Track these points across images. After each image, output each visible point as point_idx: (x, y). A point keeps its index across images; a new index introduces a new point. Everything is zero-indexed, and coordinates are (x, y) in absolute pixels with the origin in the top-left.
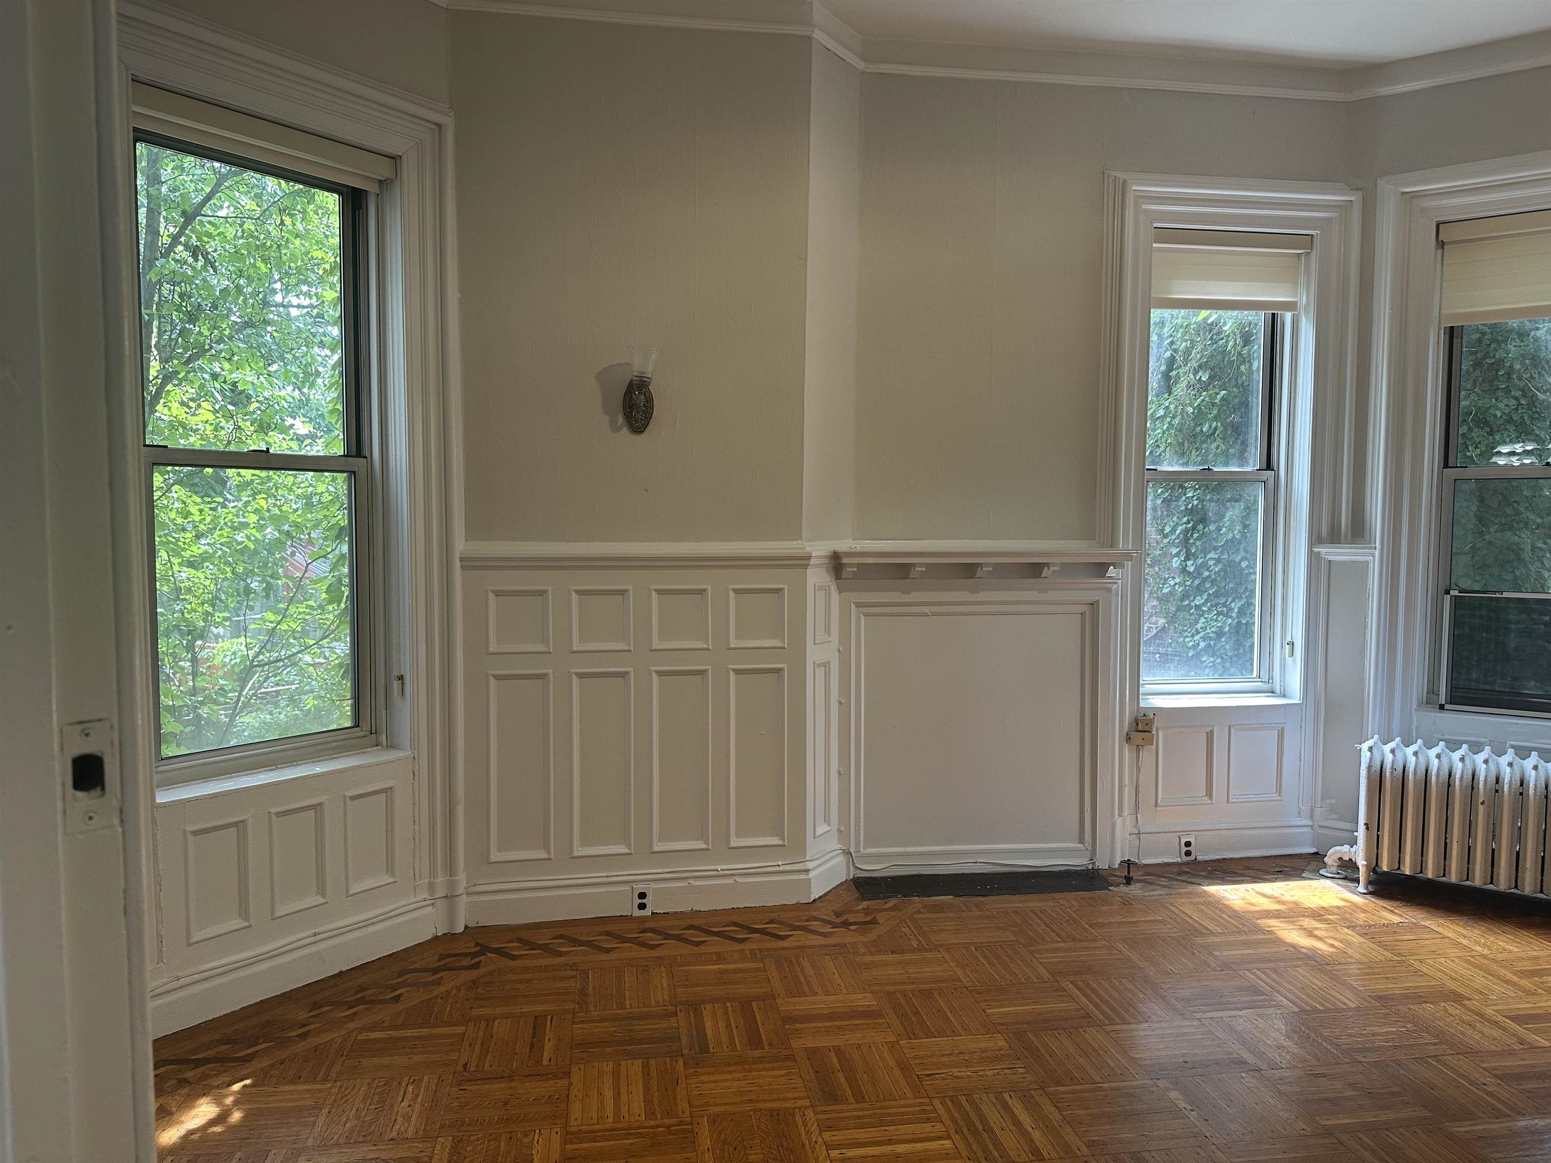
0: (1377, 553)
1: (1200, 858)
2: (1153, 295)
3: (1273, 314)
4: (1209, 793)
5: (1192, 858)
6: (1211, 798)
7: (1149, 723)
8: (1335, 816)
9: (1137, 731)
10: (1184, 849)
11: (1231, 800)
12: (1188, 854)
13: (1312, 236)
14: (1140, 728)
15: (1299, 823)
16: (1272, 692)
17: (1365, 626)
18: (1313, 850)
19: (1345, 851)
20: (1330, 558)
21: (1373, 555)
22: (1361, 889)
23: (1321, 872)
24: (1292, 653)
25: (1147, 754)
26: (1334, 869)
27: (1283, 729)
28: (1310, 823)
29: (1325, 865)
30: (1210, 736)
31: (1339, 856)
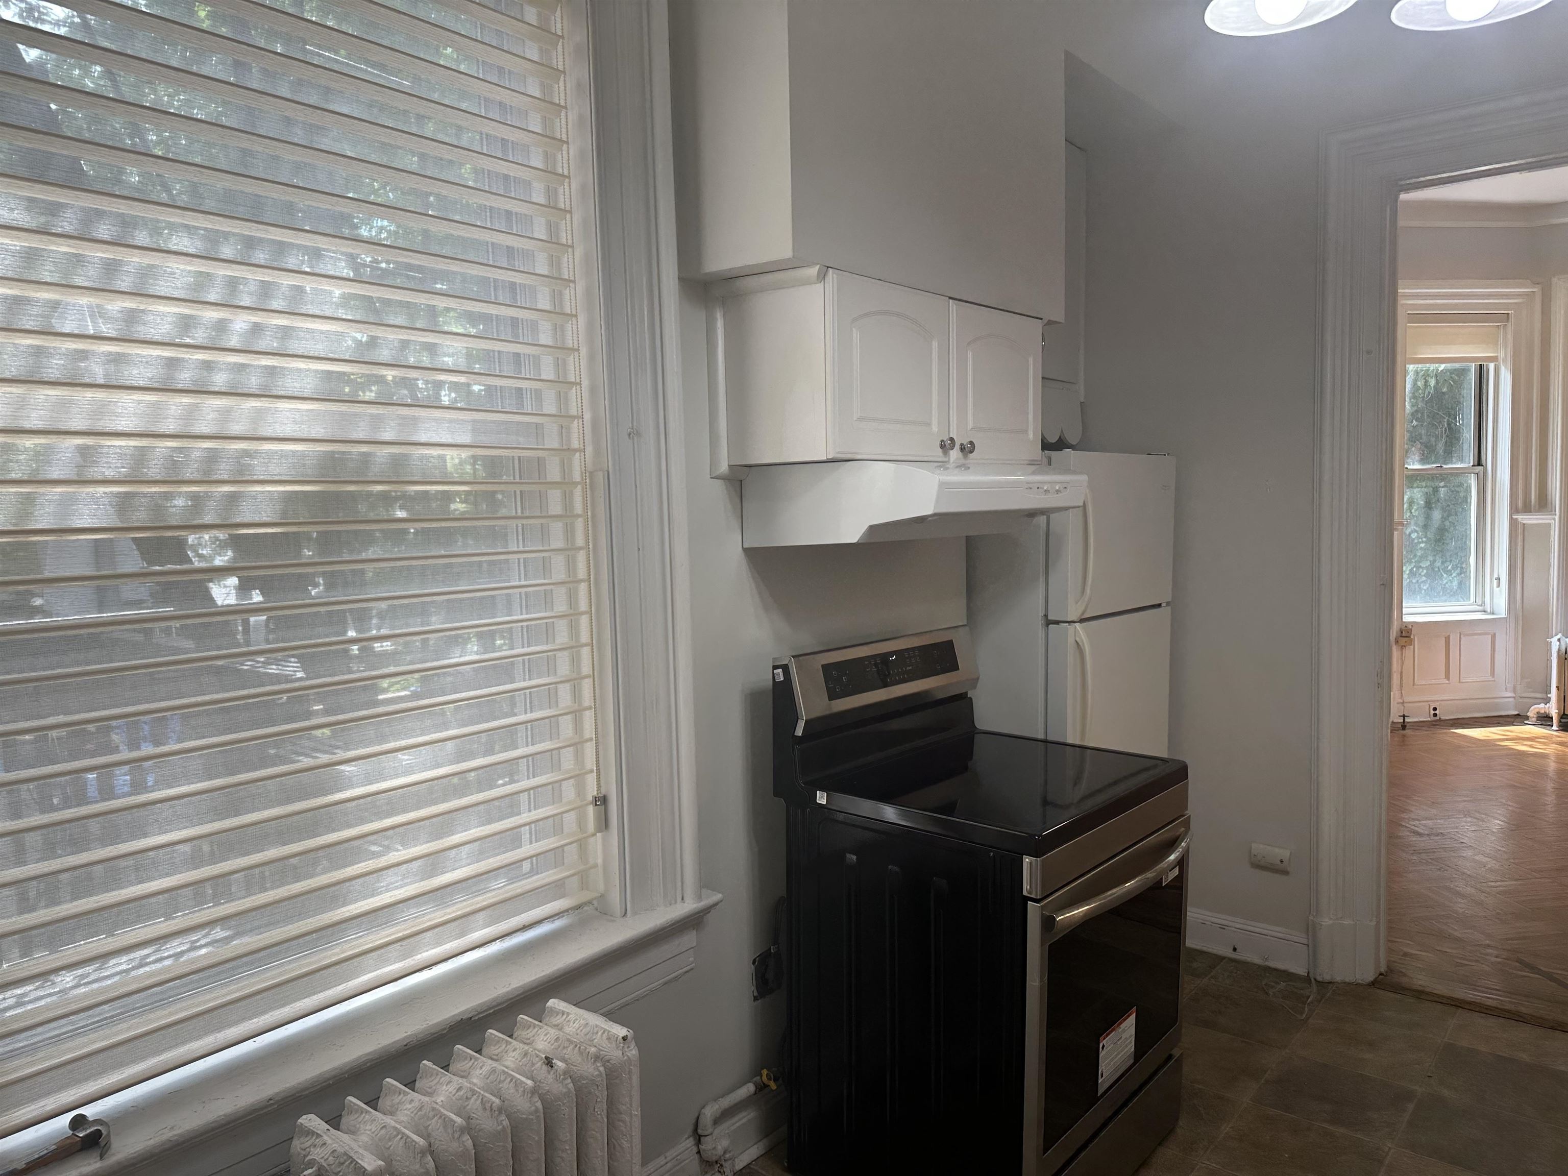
0: (1557, 518)
1: (1443, 718)
2: (1407, 356)
3: (1481, 365)
4: (1447, 677)
5: (1438, 718)
6: (1448, 679)
7: (1409, 631)
8: (1531, 690)
9: (1401, 637)
10: (1432, 712)
11: (1462, 681)
12: (1435, 715)
13: (1508, 314)
14: (1404, 634)
15: (1506, 695)
16: (1485, 612)
17: (1549, 566)
18: (1516, 713)
19: (1541, 707)
20: (1525, 522)
21: (1554, 519)
22: (1555, 728)
23: (1526, 722)
24: (1499, 586)
25: (1408, 652)
26: (1534, 719)
27: (1495, 634)
28: (1514, 695)
29: (1527, 718)
30: (1447, 640)
31: (1537, 710)
